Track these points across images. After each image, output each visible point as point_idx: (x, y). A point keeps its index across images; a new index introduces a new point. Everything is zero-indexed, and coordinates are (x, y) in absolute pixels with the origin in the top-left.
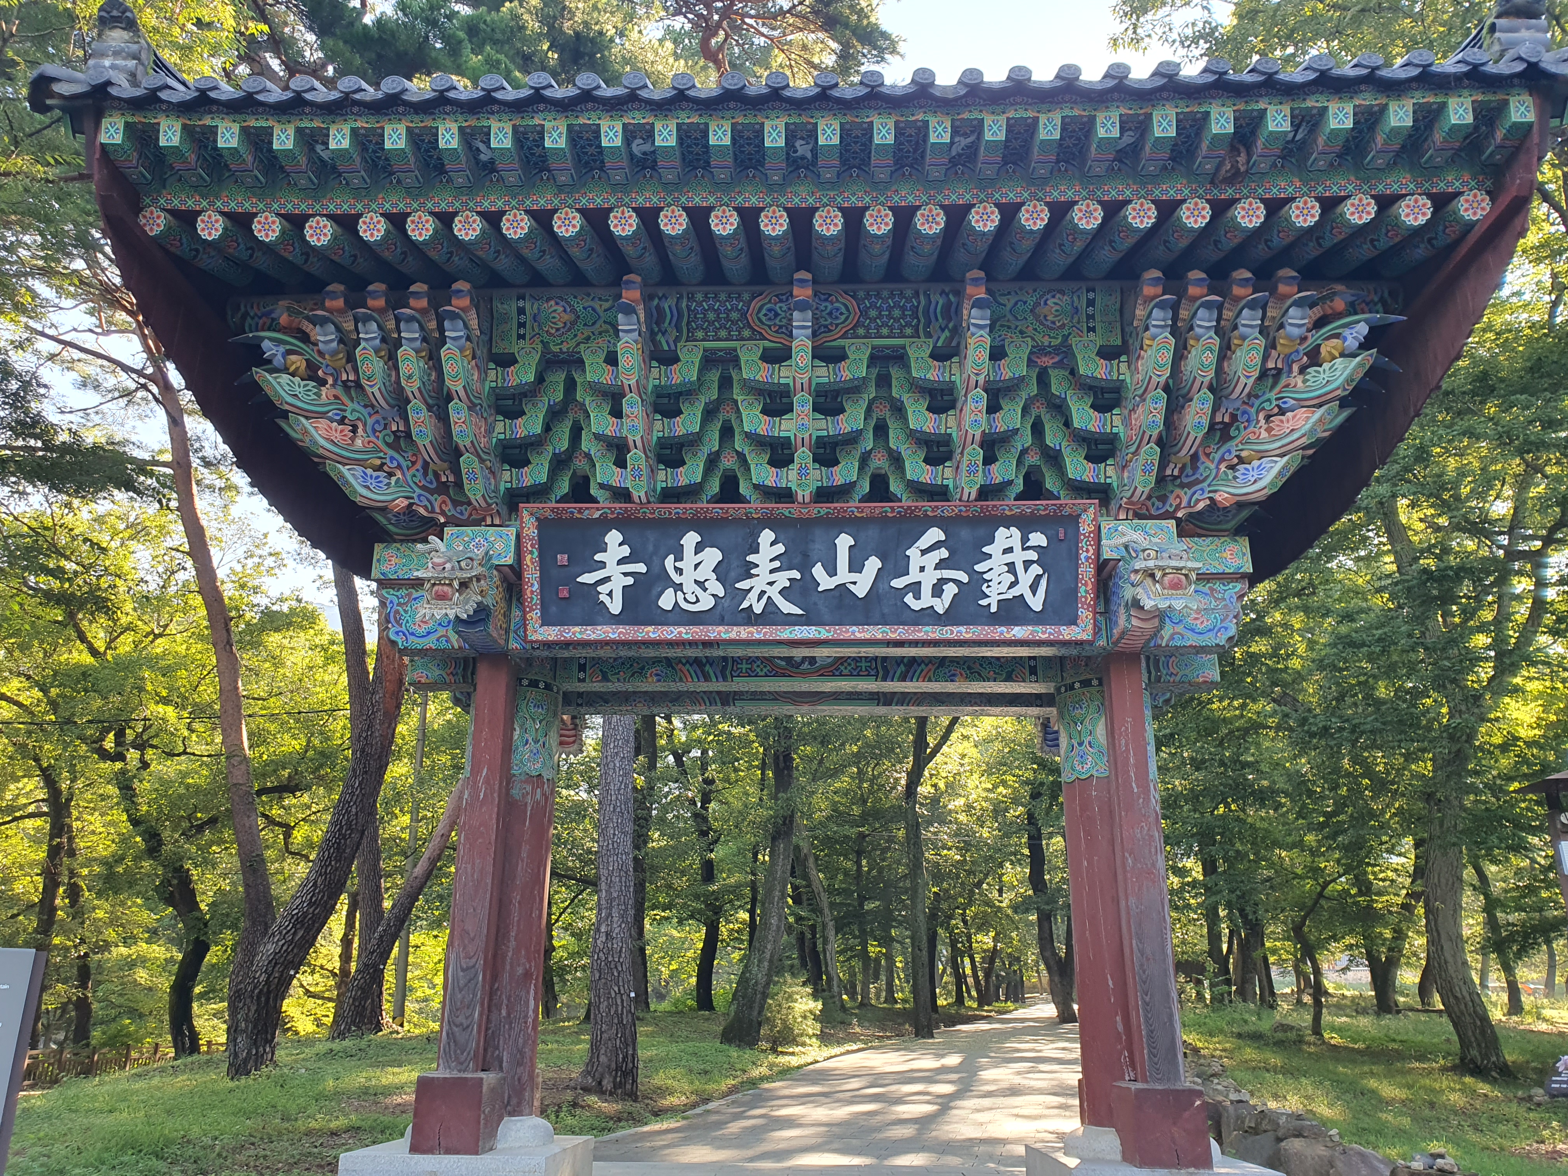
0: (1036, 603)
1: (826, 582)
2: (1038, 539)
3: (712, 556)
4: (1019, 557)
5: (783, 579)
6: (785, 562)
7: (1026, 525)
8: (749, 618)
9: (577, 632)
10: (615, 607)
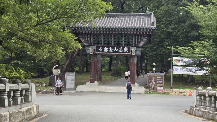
0: (128, 52)
1: (114, 50)
2: (128, 48)
3: (107, 48)
4: (127, 49)
5: (112, 50)
6: (112, 49)
7: (127, 47)
8: (109, 52)
9: (98, 53)
10: (101, 51)
